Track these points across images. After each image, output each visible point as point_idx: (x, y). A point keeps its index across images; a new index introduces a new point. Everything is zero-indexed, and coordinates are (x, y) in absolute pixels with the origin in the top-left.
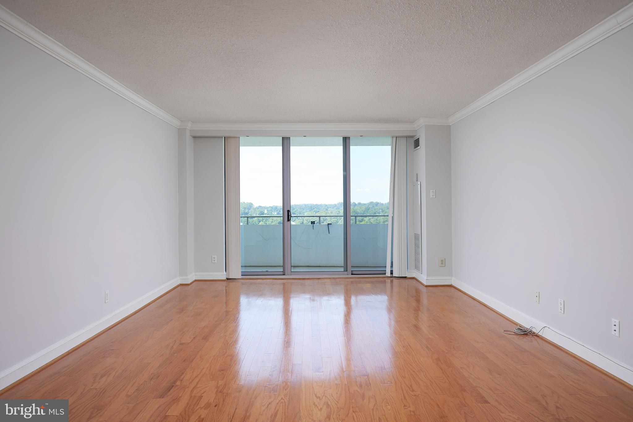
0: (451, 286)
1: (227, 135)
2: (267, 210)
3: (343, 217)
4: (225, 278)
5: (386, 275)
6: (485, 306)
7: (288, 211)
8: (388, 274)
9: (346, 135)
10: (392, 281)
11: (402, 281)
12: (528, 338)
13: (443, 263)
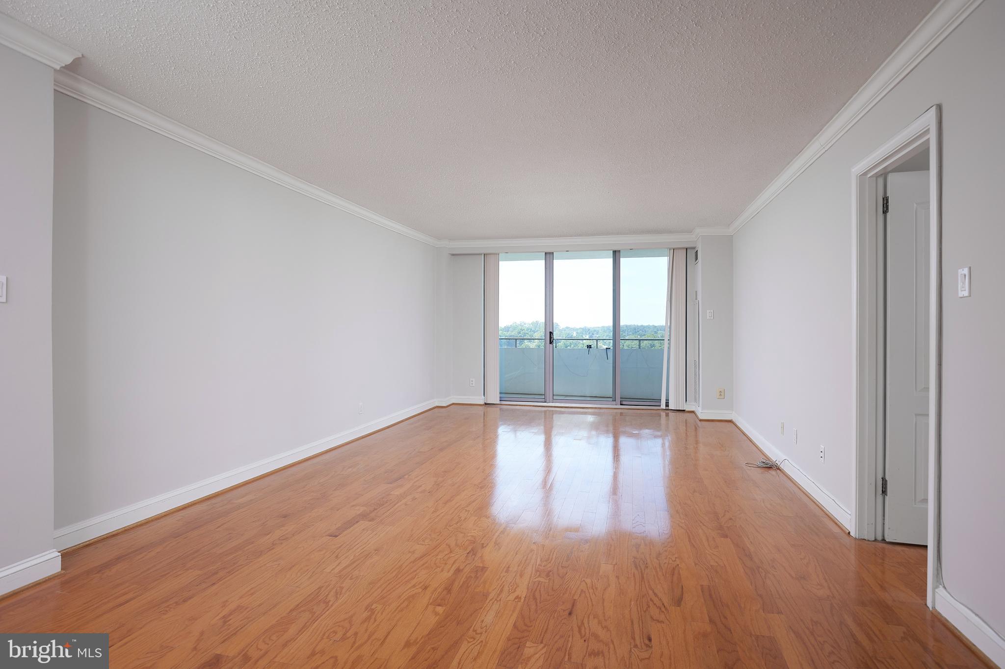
0: (730, 421)
1: (485, 252)
2: (577, 333)
3: (612, 341)
4: (482, 402)
5: (661, 407)
6: (751, 441)
7: (551, 333)
8: (663, 406)
9: (616, 248)
10: (667, 415)
11: (681, 414)
12: (773, 472)
13: (722, 394)
